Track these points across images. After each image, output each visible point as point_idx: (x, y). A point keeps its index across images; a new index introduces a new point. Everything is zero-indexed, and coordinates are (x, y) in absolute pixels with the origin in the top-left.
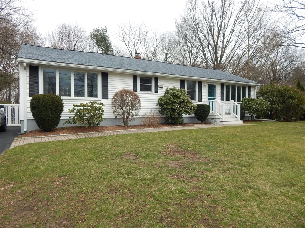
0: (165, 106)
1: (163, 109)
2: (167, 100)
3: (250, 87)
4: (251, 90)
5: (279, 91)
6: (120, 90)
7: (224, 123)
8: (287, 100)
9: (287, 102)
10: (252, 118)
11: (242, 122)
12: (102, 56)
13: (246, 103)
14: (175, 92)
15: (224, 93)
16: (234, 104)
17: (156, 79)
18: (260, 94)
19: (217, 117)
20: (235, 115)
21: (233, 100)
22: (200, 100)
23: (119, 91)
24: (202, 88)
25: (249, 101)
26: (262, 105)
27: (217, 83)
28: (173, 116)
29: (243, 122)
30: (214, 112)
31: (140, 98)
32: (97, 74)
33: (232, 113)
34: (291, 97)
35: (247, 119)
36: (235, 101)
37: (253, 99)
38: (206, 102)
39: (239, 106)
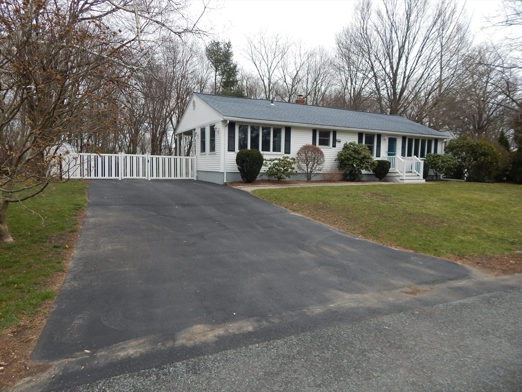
0: (346, 161)
1: (343, 165)
2: (348, 156)
3: (436, 140)
4: (438, 143)
5: (471, 146)
6: (304, 145)
7: (405, 182)
8: (478, 157)
9: (479, 159)
10: (437, 177)
11: (424, 180)
12: (272, 104)
13: (430, 159)
14: (356, 147)
15: (405, 148)
16: (417, 161)
17: (335, 133)
18: (449, 148)
19: (397, 174)
20: (417, 173)
21: (415, 156)
22: (378, 155)
23: (304, 147)
24: (381, 142)
25: (434, 158)
26: (449, 162)
27: (397, 135)
28: (353, 172)
29: (426, 181)
30: (393, 169)
31: (324, 154)
32: (281, 129)
33: (414, 170)
34: (484, 154)
35: (431, 179)
36: (417, 157)
37: (438, 156)
38: (385, 157)
39: (422, 162)
